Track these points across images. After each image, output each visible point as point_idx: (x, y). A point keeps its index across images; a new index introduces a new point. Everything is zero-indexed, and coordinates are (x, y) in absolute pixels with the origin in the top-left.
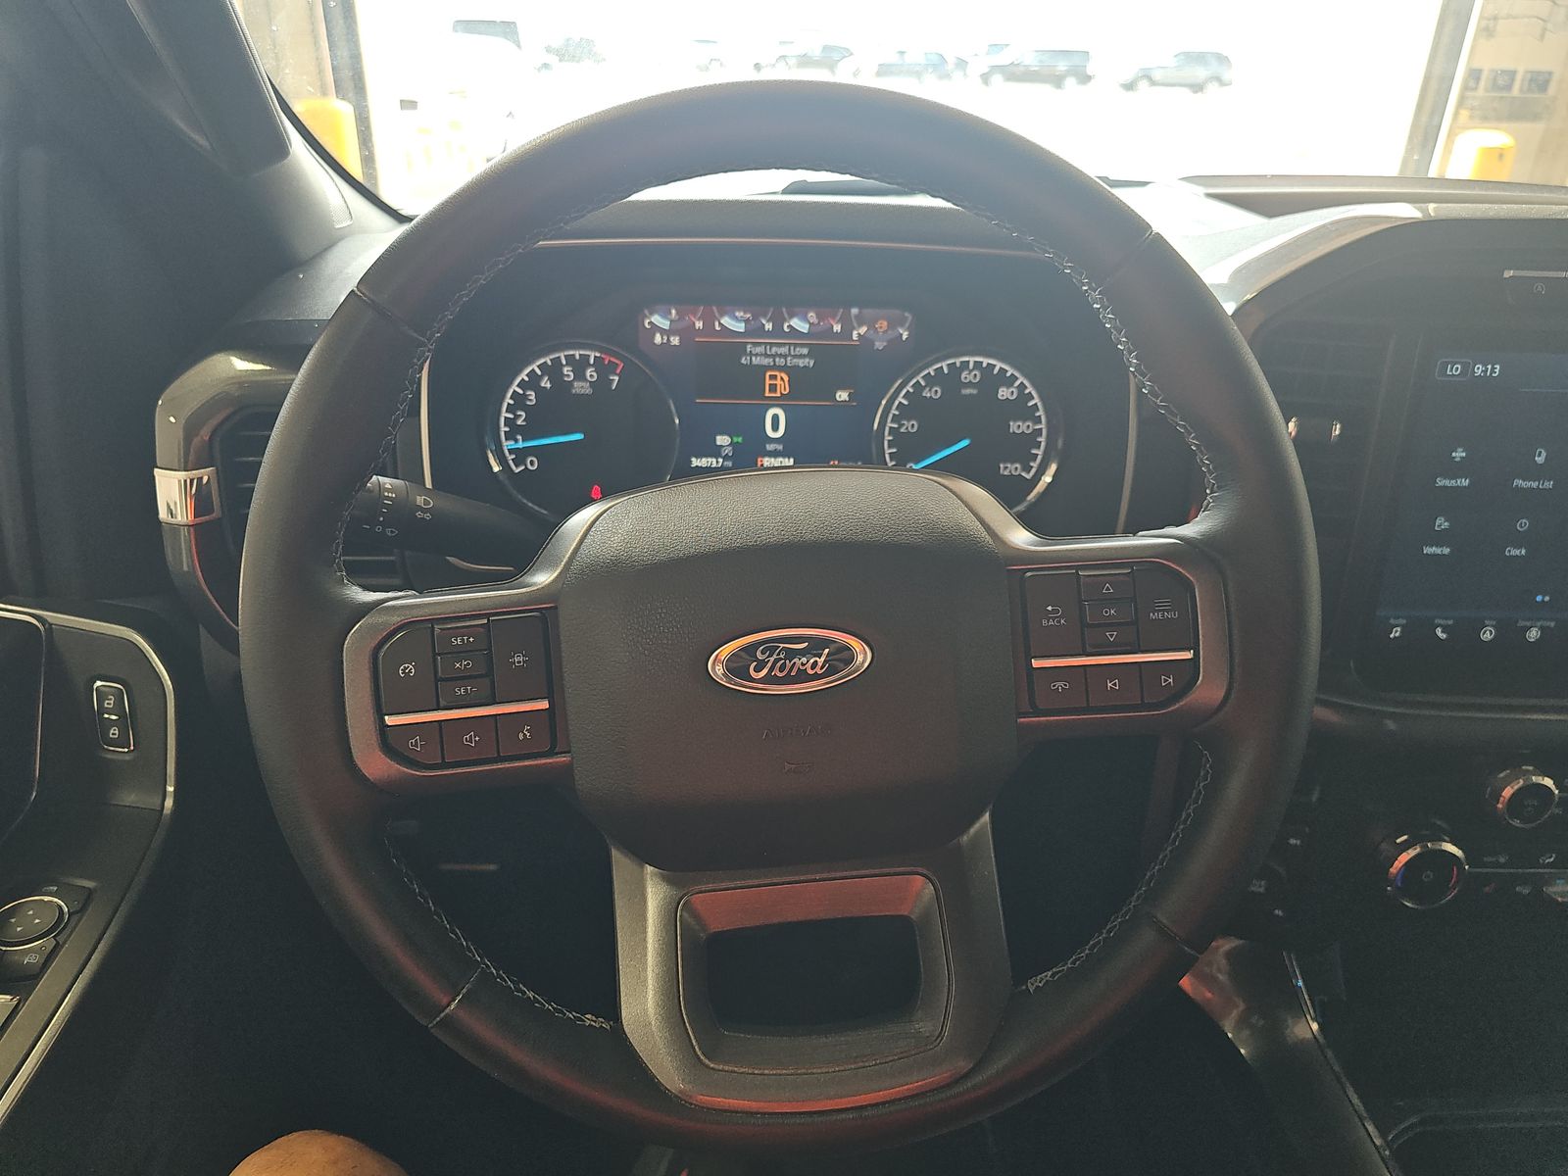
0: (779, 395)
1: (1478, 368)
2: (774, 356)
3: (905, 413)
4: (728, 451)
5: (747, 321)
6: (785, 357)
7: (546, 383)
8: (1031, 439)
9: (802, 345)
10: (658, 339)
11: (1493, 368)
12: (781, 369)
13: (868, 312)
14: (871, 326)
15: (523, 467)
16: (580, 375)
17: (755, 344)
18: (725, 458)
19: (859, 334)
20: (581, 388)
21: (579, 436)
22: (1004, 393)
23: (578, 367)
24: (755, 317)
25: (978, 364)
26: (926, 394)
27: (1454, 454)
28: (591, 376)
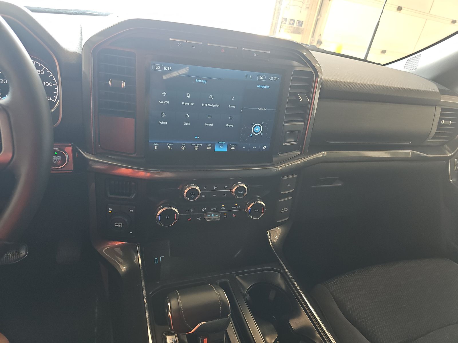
1: (165, 68)
11: (169, 68)
27: (163, 94)
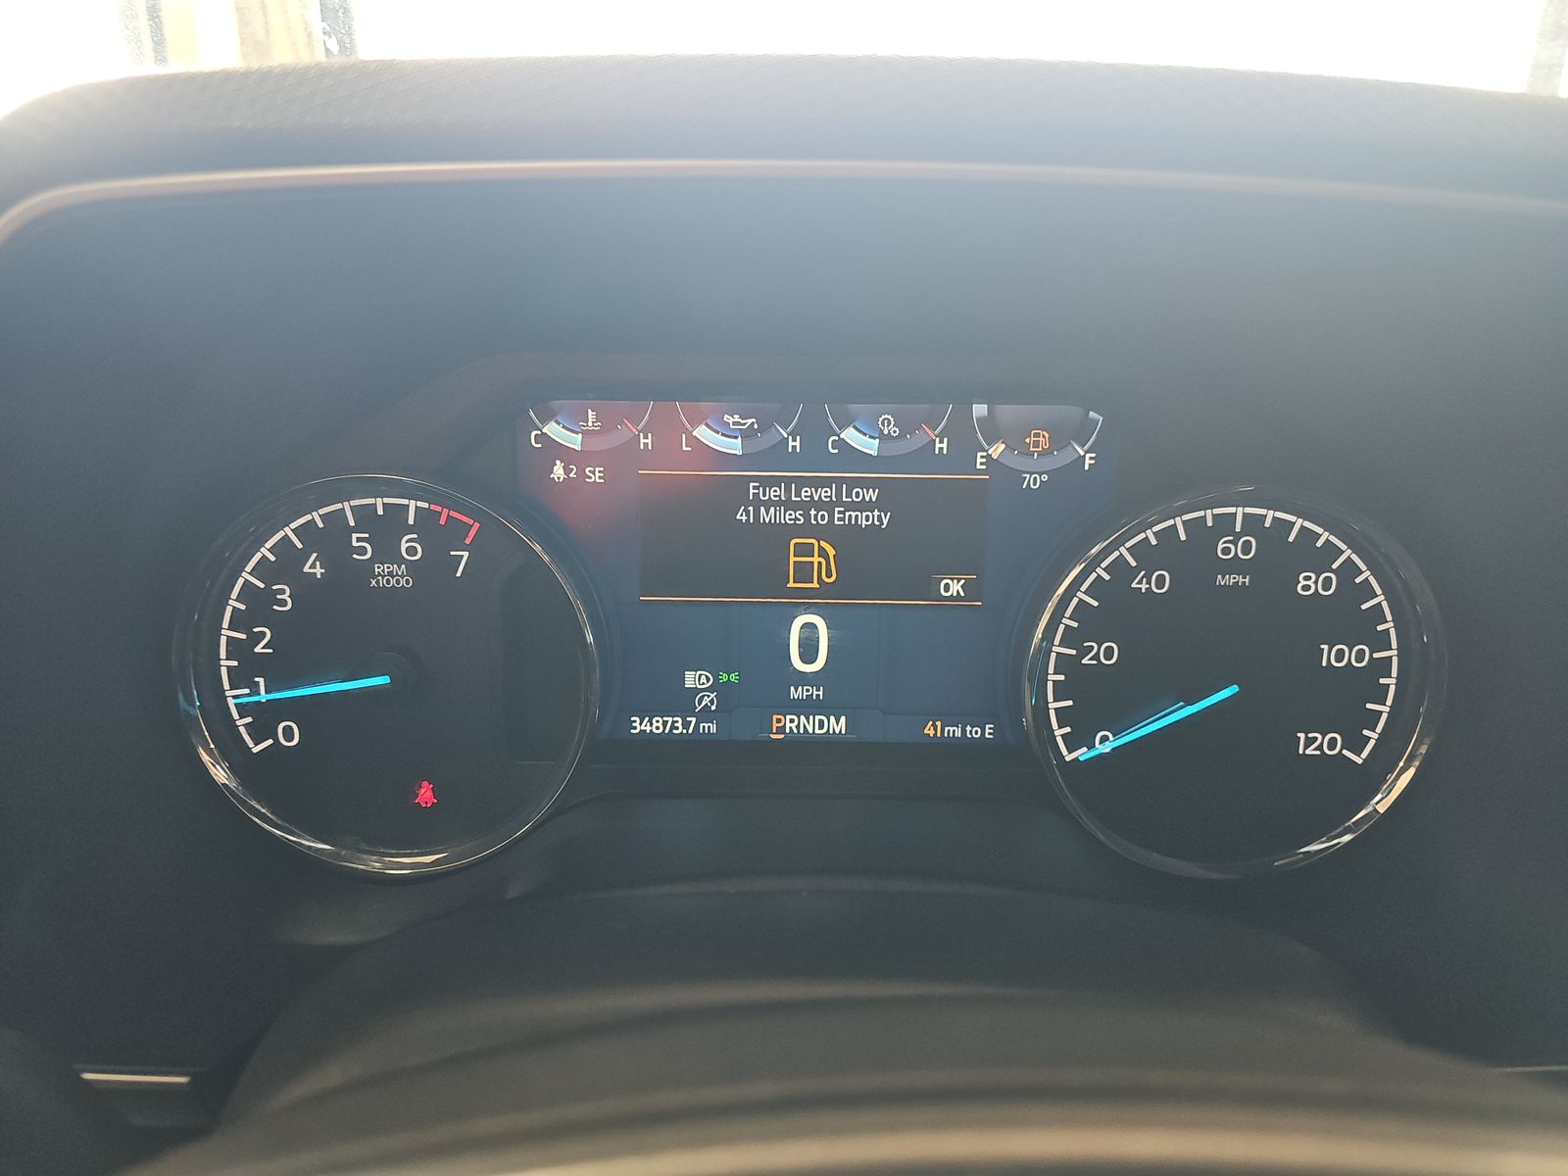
0: (815, 585)
2: (805, 507)
3: (1090, 626)
4: (708, 700)
5: (747, 435)
6: (829, 507)
7: (314, 568)
8: (1368, 682)
9: (866, 484)
10: (558, 471)
12: (818, 532)
13: (1008, 412)
14: (1016, 442)
15: (270, 742)
16: (387, 551)
17: (767, 483)
18: (705, 715)
19: (989, 457)
20: (391, 576)
21: (382, 680)
22: (1308, 584)
23: (385, 529)
24: (765, 427)
25: (1253, 524)
26: (1140, 584)
28: (411, 551)
